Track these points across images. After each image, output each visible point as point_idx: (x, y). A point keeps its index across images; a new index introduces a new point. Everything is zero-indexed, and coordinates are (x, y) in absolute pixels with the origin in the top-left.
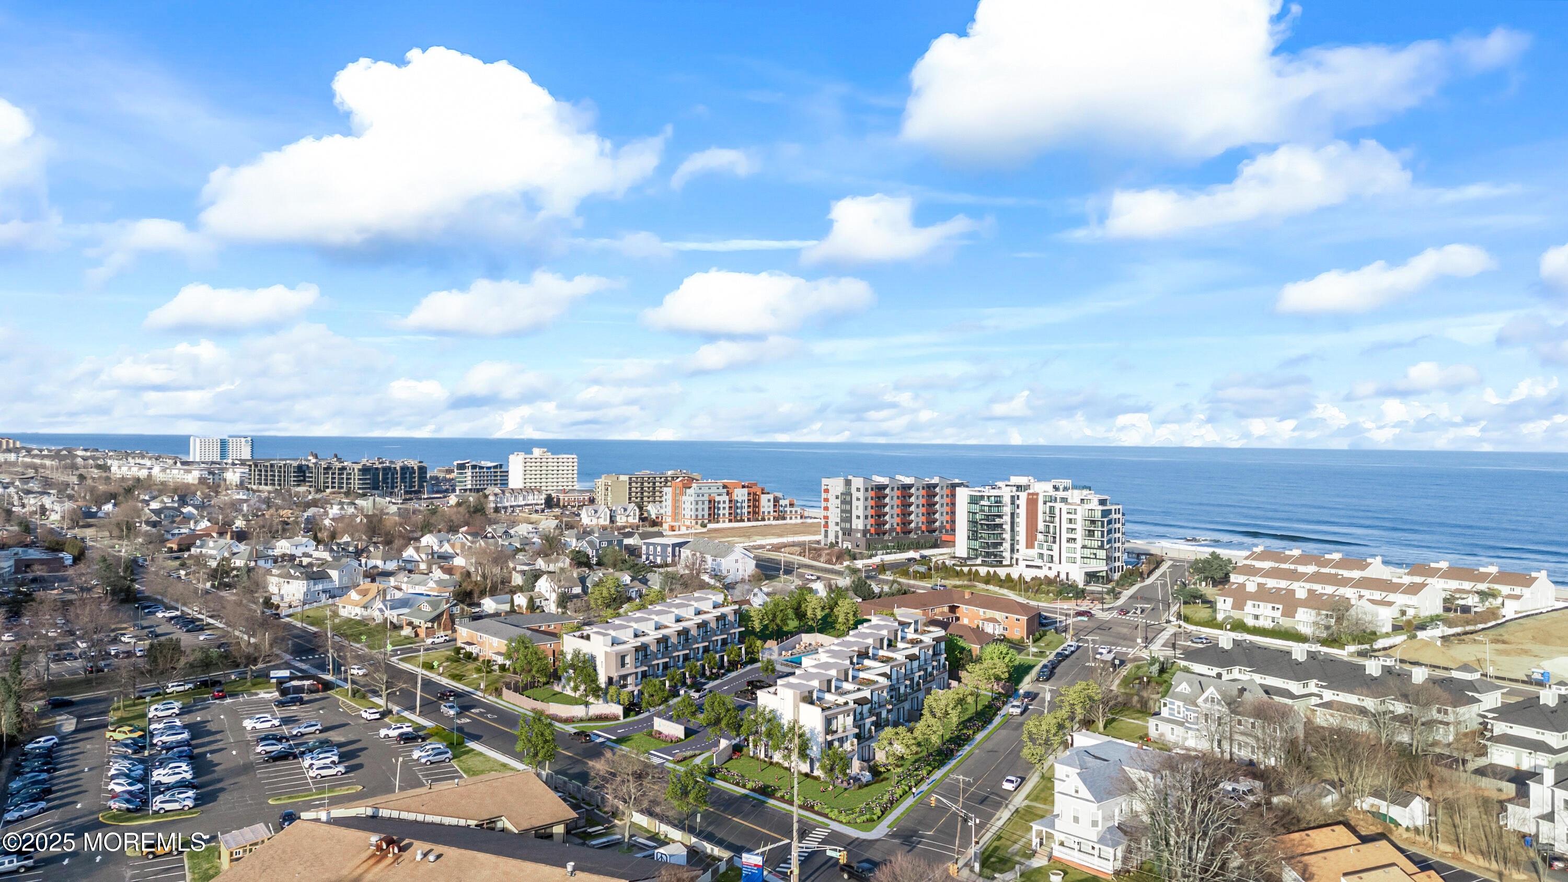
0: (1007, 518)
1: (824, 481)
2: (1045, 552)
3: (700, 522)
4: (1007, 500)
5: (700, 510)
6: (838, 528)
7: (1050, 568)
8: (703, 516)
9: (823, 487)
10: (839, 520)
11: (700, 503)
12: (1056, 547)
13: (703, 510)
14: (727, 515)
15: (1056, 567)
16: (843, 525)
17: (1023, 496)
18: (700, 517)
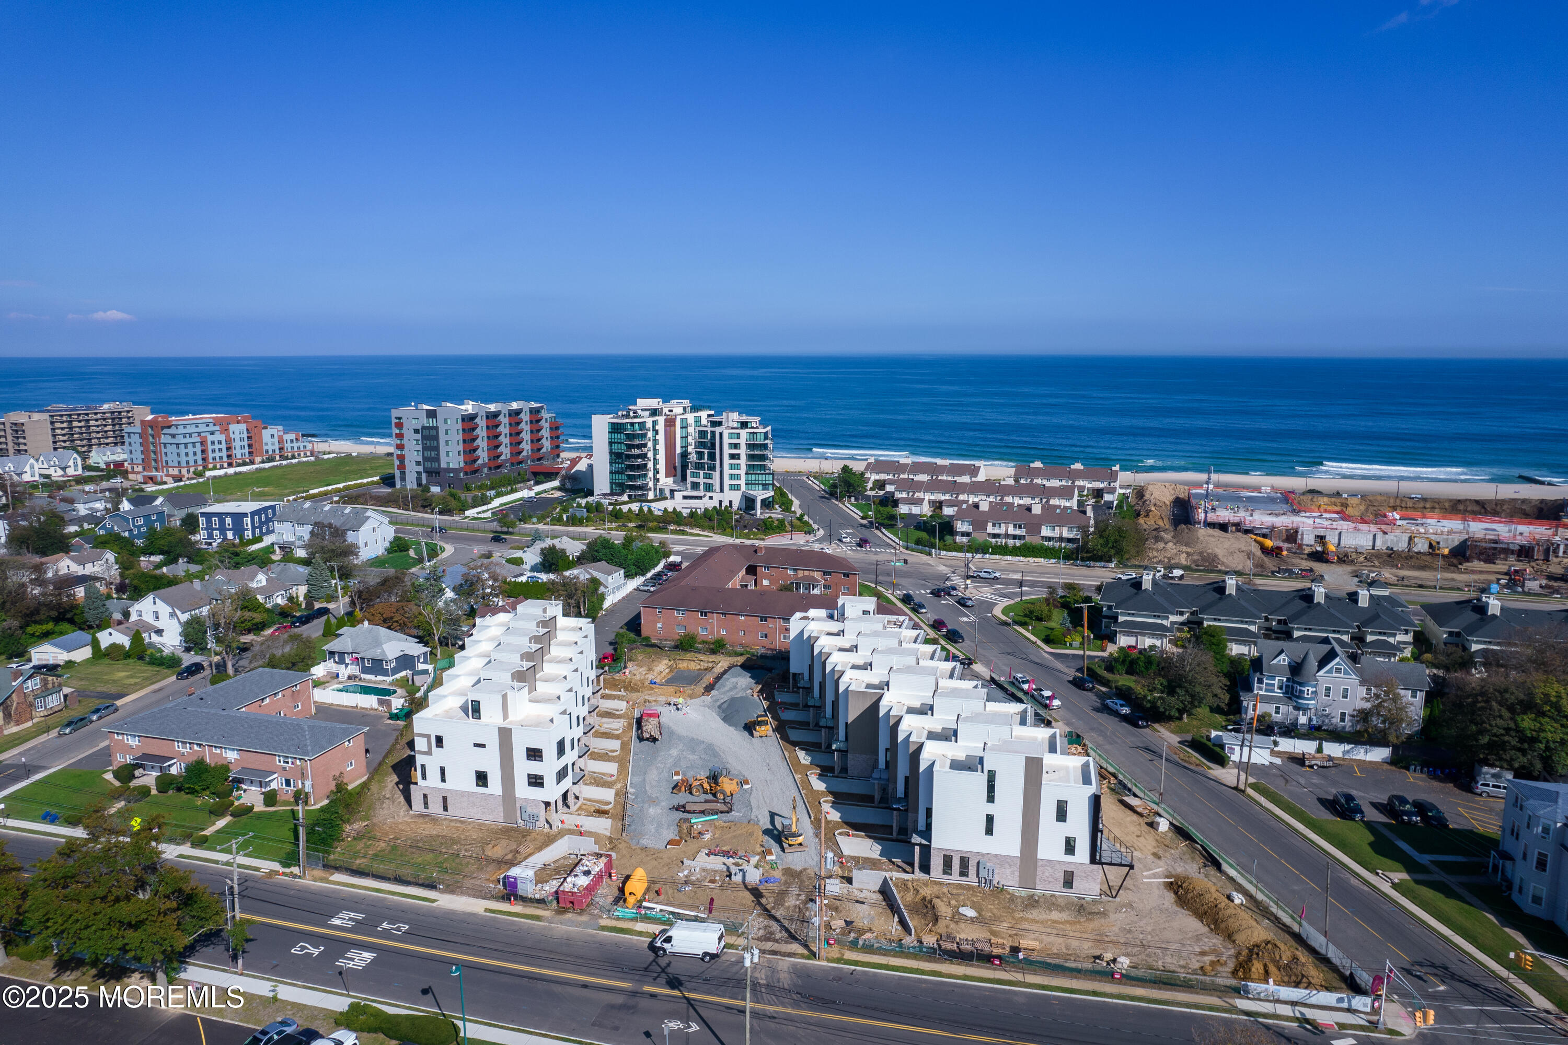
0: (650, 444)
1: (395, 413)
2: (701, 480)
3: (192, 469)
4: (649, 425)
5: (191, 454)
6: (420, 469)
7: (711, 498)
8: (196, 461)
9: (394, 421)
10: (420, 459)
11: (190, 446)
12: (716, 475)
13: (195, 454)
14: (225, 459)
15: (717, 496)
16: (428, 465)
17: (661, 420)
18: (192, 463)
